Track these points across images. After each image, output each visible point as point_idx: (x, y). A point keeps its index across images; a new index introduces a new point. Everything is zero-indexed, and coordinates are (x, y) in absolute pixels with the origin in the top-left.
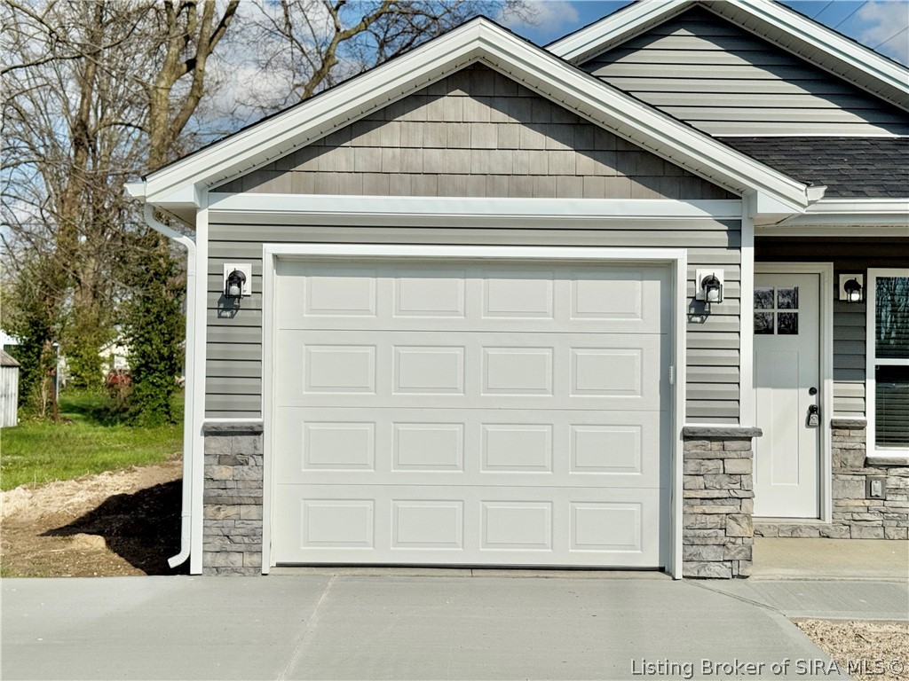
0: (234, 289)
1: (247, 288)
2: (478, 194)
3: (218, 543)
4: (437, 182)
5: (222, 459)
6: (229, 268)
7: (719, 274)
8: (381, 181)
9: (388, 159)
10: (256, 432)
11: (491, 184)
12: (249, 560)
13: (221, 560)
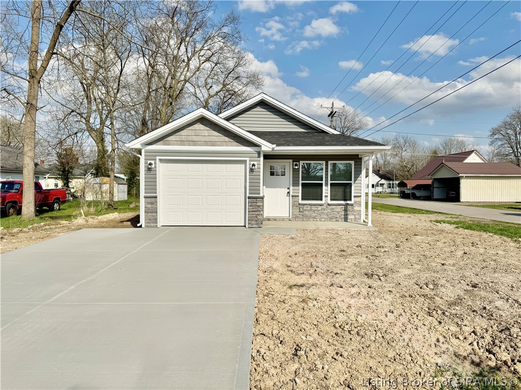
0: (150, 166)
1: (153, 166)
2: (203, 146)
3: (148, 221)
4: (194, 143)
5: (148, 203)
6: (149, 162)
7: (255, 163)
8: (182, 143)
9: (183, 138)
10: (156, 197)
11: (206, 143)
12: (154, 224)
13: (149, 225)
